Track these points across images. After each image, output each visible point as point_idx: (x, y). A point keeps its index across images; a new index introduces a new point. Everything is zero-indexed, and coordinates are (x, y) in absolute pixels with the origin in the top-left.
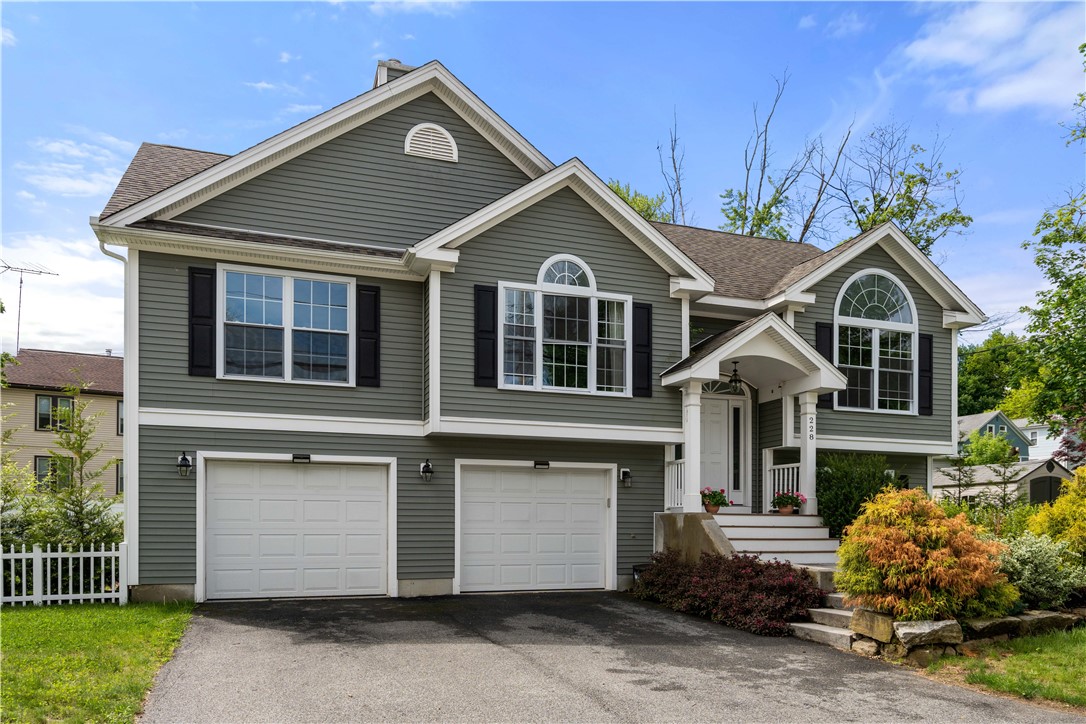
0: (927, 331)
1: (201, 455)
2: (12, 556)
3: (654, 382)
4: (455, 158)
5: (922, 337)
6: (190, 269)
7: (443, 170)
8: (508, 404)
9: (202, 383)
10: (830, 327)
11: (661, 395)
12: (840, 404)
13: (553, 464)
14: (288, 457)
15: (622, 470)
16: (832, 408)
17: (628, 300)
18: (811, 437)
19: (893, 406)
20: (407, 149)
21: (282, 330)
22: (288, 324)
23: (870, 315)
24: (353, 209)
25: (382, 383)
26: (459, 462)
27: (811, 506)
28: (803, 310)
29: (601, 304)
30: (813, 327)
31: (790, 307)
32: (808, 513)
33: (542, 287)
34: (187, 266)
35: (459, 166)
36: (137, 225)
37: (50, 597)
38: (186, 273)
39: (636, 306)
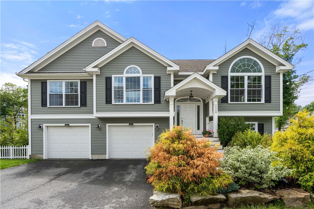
0: (268, 74)
1: (44, 125)
2: (3, 148)
3: (161, 99)
4: (106, 45)
5: (266, 77)
6: (42, 82)
7: (103, 49)
8: (115, 108)
9: (44, 108)
10: (227, 77)
11: (164, 103)
12: (231, 101)
13: (134, 124)
14: (64, 125)
15: (156, 125)
16: (228, 103)
17: (153, 76)
18: (216, 112)
19: (254, 100)
20: (93, 45)
21: (62, 94)
22: (64, 93)
23: (243, 71)
24: (80, 63)
25: (87, 106)
26: (107, 125)
27: (216, 134)
28: (216, 73)
29: (144, 78)
30: (221, 77)
31: (211, 72)
32: (214, 137)
33: (125, 75)
34: (41, 82)
35: (107, 48)
36: (27, 73)
37: (14, 157)
38: (41, 83)
39: (155, 78)
